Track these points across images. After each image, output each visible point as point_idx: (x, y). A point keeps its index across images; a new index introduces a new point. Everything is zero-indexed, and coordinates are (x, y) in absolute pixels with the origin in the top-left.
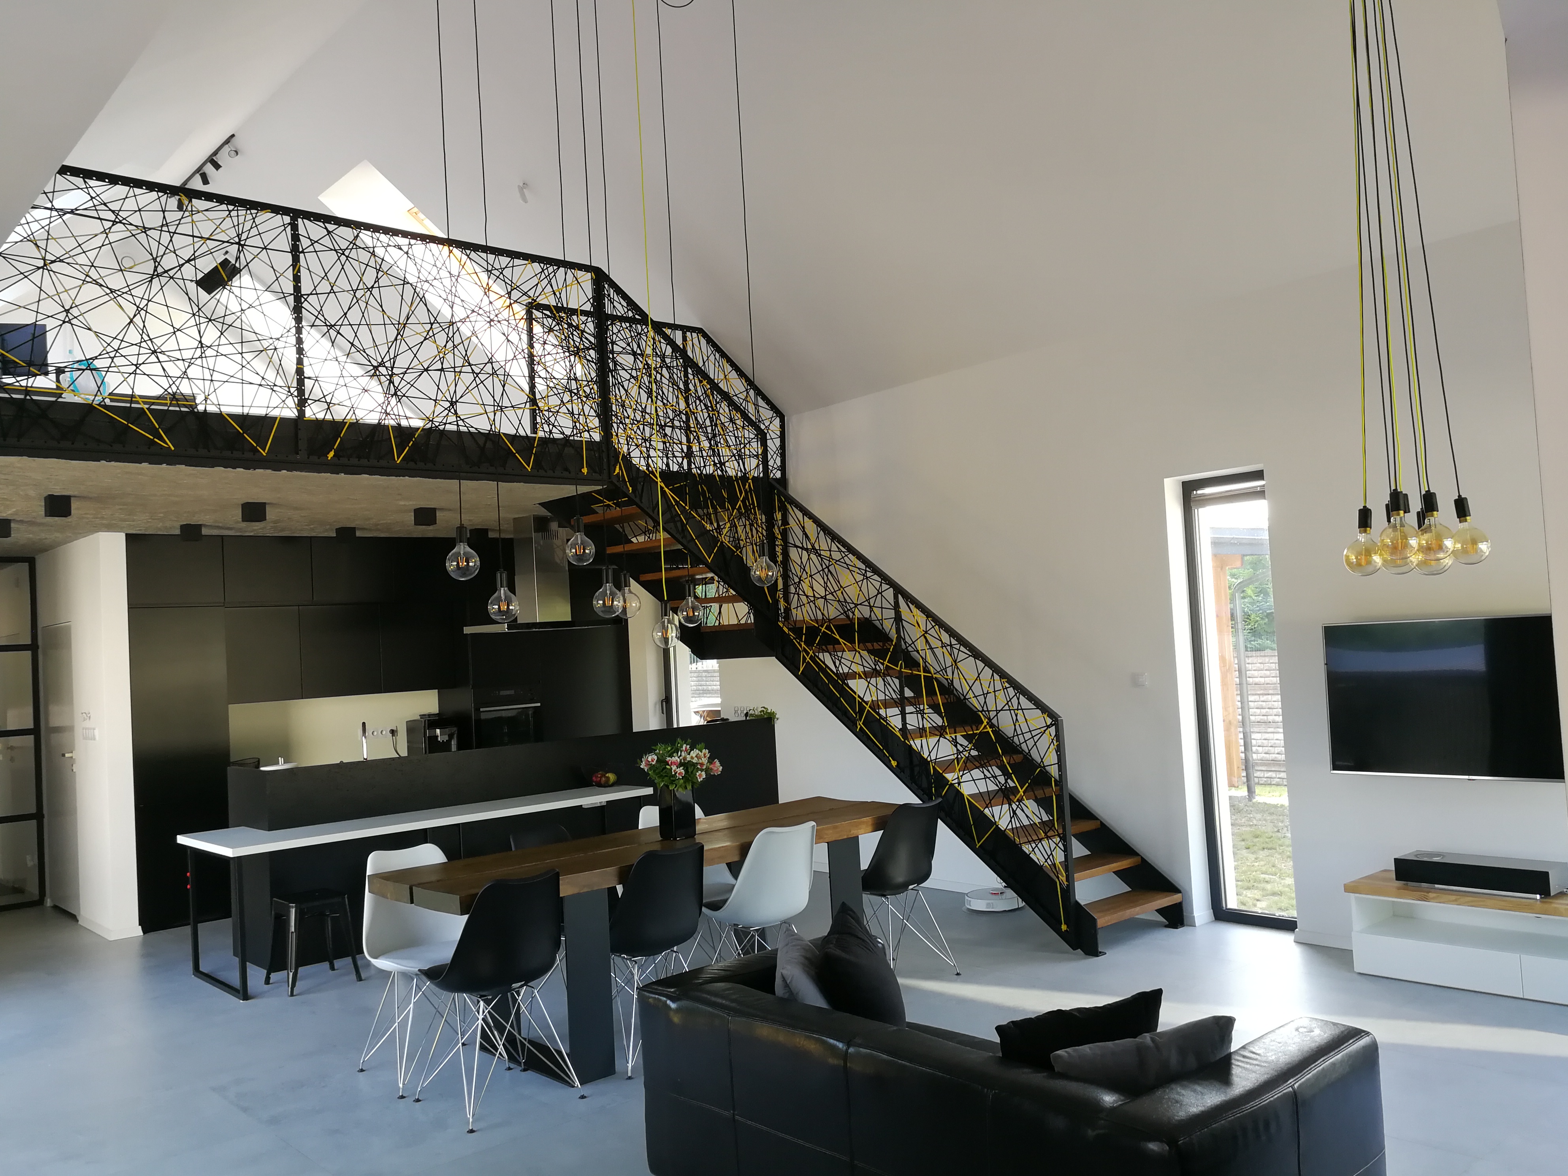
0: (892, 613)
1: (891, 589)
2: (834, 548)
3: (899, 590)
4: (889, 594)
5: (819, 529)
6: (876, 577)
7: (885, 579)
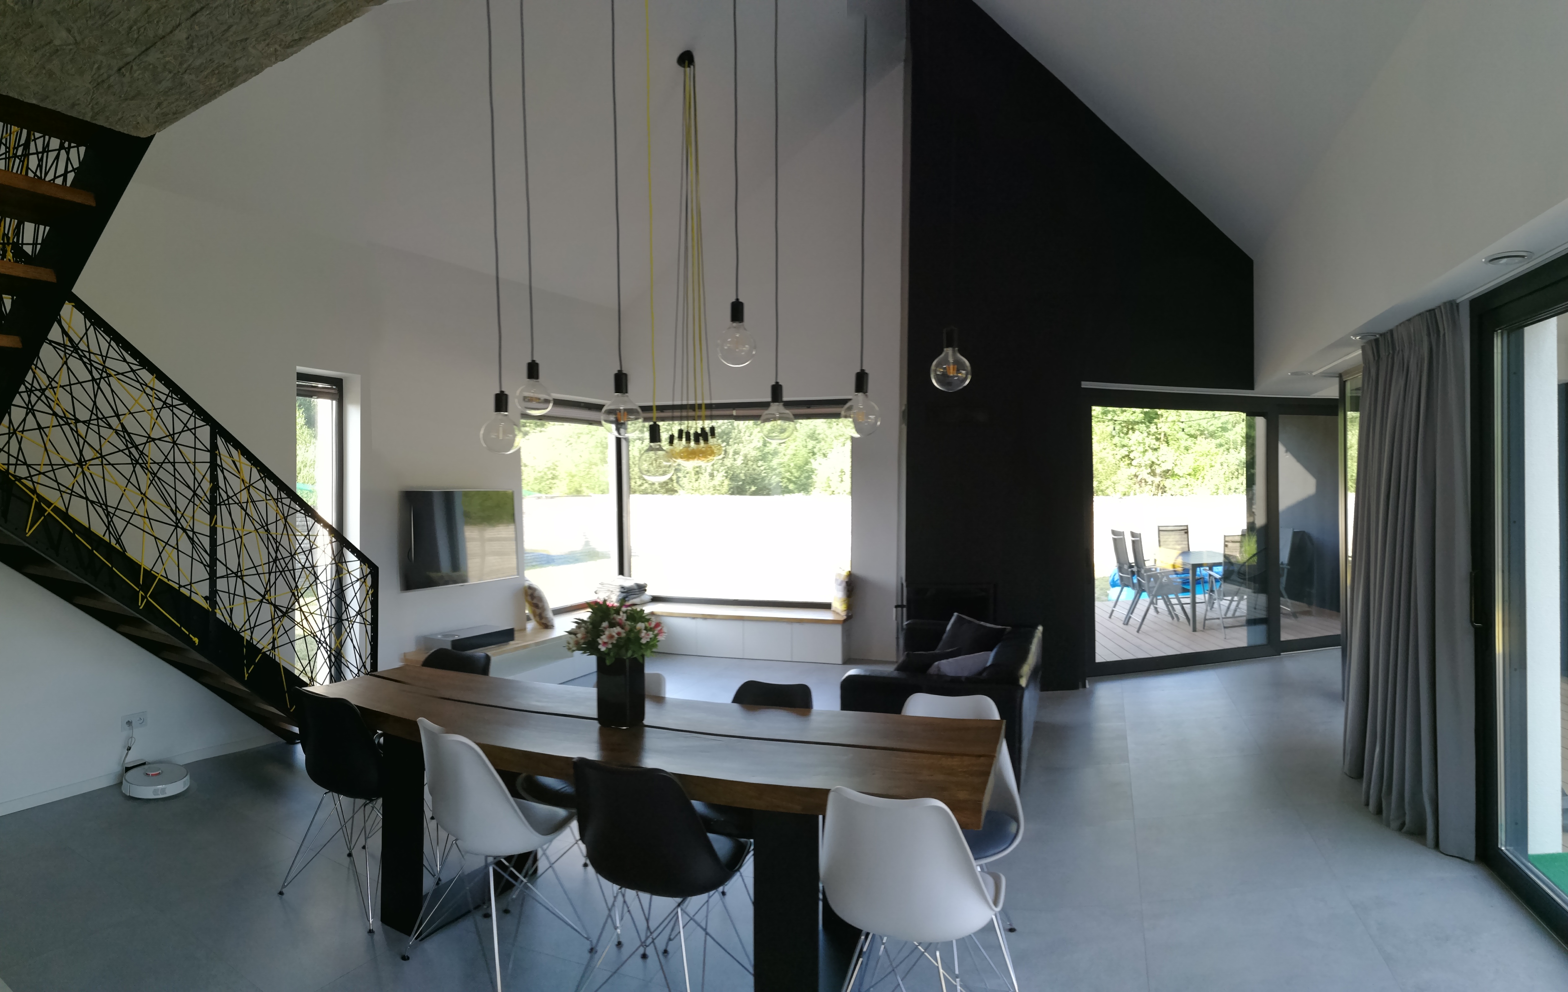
0: (207, 456)
1: (208, 428)
2: (112, 354)
3: (217, 430)
4: (205, 433)
5: (88, 324)
6: (185, 408)
7: (198, 411)
